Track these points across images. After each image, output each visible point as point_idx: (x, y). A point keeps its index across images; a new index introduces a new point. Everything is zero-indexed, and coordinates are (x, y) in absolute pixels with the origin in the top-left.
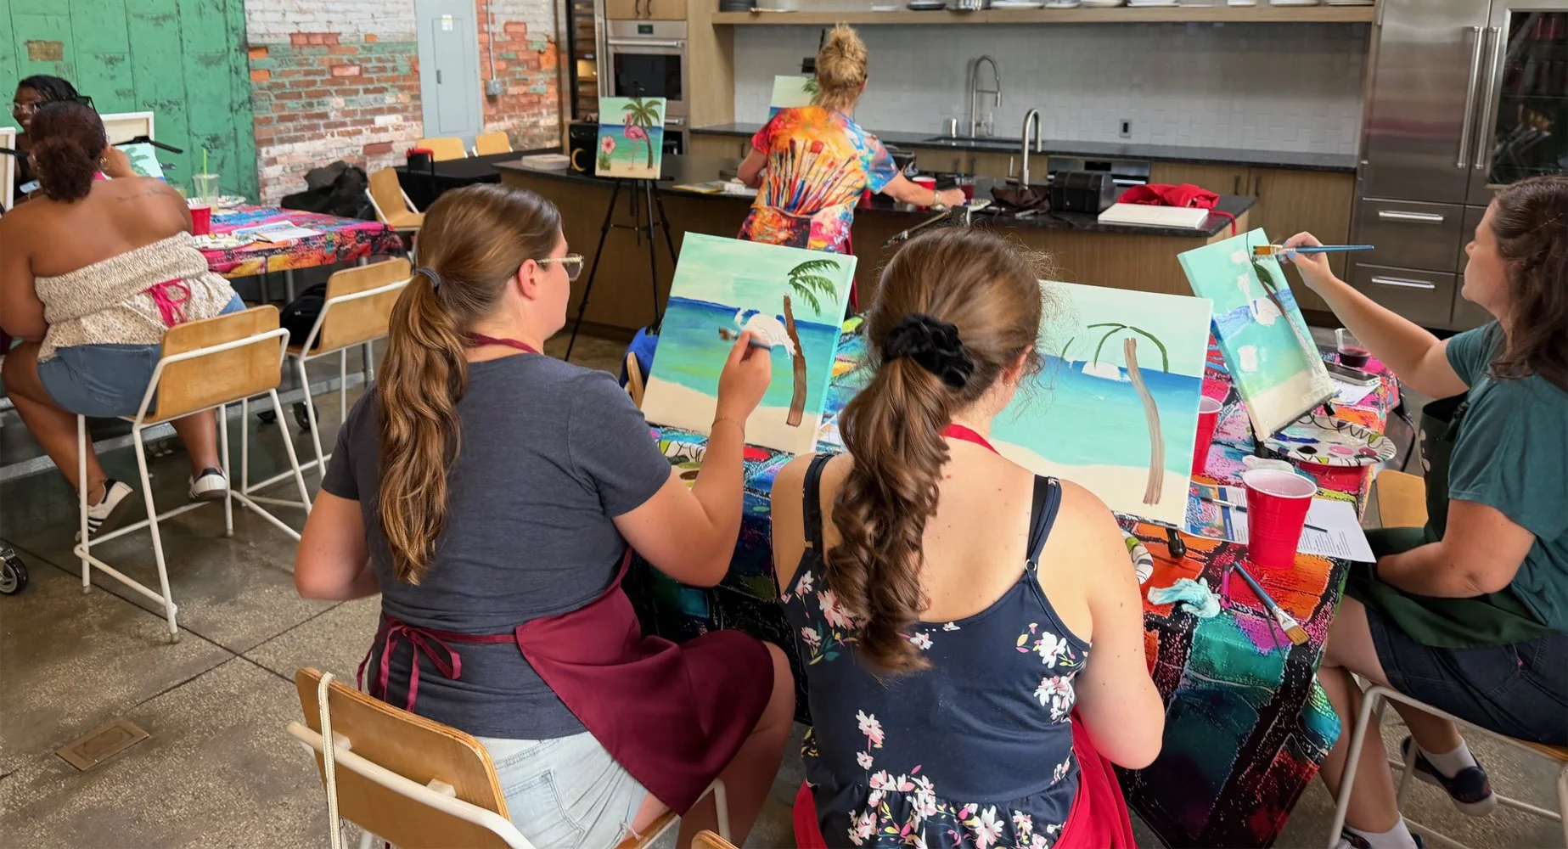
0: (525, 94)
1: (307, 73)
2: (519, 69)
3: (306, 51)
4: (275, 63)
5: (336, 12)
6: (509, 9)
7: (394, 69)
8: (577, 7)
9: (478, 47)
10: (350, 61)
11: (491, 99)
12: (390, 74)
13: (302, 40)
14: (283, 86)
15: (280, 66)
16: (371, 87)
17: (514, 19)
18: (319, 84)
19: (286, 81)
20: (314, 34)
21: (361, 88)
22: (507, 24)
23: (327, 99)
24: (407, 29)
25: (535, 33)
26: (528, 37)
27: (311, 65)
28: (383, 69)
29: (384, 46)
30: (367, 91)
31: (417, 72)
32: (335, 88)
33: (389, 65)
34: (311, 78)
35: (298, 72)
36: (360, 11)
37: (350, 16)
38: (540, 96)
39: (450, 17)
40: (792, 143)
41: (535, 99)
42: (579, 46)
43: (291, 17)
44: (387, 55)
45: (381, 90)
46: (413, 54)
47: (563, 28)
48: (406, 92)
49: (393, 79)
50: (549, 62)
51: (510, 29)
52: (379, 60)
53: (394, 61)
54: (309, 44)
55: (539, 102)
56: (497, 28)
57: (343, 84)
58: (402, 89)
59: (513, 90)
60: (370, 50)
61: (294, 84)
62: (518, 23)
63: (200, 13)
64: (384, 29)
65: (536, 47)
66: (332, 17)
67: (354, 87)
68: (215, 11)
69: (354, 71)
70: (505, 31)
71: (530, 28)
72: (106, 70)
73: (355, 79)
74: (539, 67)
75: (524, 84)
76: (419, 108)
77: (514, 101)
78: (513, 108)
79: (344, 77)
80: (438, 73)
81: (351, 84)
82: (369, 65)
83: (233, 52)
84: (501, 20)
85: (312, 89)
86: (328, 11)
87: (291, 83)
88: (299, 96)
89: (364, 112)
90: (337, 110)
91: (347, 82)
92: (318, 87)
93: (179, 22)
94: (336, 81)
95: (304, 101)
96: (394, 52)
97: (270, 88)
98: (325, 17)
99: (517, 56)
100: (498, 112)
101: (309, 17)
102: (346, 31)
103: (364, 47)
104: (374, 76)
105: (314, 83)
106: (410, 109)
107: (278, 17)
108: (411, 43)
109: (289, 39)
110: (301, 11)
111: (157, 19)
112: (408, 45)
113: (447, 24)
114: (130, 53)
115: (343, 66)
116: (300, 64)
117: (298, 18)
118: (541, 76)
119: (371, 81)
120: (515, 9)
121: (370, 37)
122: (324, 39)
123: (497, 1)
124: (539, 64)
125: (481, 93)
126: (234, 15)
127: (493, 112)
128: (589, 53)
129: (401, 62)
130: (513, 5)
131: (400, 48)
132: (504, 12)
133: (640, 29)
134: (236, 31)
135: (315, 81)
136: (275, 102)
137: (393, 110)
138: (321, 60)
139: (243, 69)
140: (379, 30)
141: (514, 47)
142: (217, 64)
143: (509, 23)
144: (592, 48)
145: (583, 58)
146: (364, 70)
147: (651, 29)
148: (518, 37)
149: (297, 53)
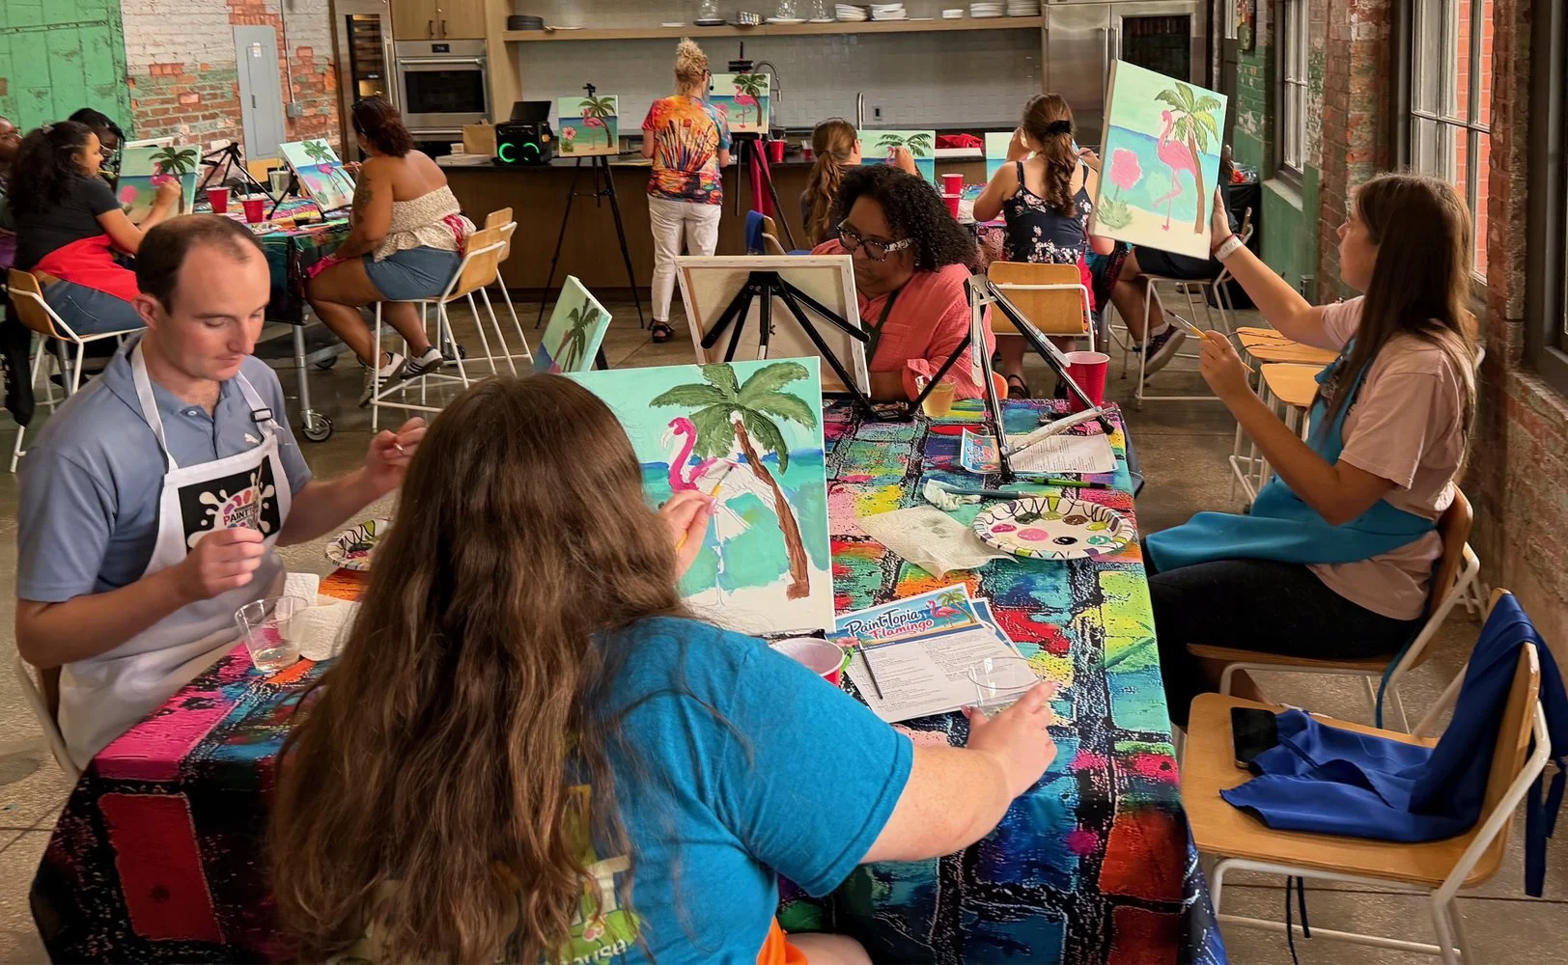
0: (315, 115)
1: (164, 102)
2: (309, 91)
3: (161, 81)
4: (140, 93)
5: (179, 44)
6: (299, 35)
7: (223, 96)
8: (356, 30)
9: (280, 72)
10: (192, 90)
11: (291, 121)
12: (220, 100)
13: (157, 70)
14: (144, 114)
15: (144, 96)
16: (207, 113)
17: (304, 44)
18: (171, 111)
19: (148, 109)
20: (166, 65)
21: (200, 114)
22: (298, 49)
23: (178, 126)
24: (231, 56)
25: (320, 57)
26: (315, 61)
27: (165, 94)
28: (214, 96)
29: (215, 74)
30: (205, 118)
31: (238, 98)
32: (182, 115)
33: (219, 92)
34: (166, 106)
35: (156, 101)
36: (196, 42)
37: (191, 48)
38: (326, 116)
39: (258, 44)
40: (671, 122)
41: (322, 120)
42: (361, 66)
43: (151, 50)
44: (215, 83)
45: (214, 116)
46: (234, 81)
47: (344, 49)
48: (232, 117)
49: (220, 106)
50: (330, 84)
51: (302, 53)
52: (212, 87)
53: (222, 88)
54: (163, 75)
55: (325, 123)
56: (291, 54)
57: (187, 111)
58: (229, 114)
59: (307, 112)
60: (204, 77)
61: (155, 112)
62: (308, 48)
63: (96, 50)
64: (216, 58)
65: (320, 70)
66: (179, 49)
67: (195, 114)
68: (105, 47)
69: (194, 98)
70: (298, 56)
71: (316, 52)
72: (34, 102)
73: (197, 106)
74: (323, 91)
75: (313, 106)
76: (241, 132)
77: (308, 123)
78: (306, 129)
79: (189, 105)
80: (253, 97)
81: (193, 111)
82: (205, 93)
83: (118, 84)
84: (295, 45)
85: (166, 116)
86: (174, 44)
87: (152, 111)
88: (158, 125)
89: (204, 137)
90: (185, 137)
91: (190, 109)
92: (172, 115)
93: (82, 58)
94: (183, 108)
95: (161, 129)
96: (222, 79)
97: (138, 117)
98: (173, 49)
99: (308, 79)
100: (297, 134)
101: (162, 48)
102: (187, 60)
103: (201, 76)
104: (208, 102)
105: (166, 111)
106: (235, 133)
107: (140, 50)
108: (231, 71)
109: (148, 70)
110: (157, 44)
111: (66, 55)
112: (232, 71)
113: (257, 53)
114: (51, 87)
115: (186, 94)
116: (157, 94)
117: (154, 50)
118: (326, 98)
119: (206, 108)
120: (304, 34)
121: (204, 66)
122: (173, 69)
123: (291, 27)
124: (324, 86)
125: (284, 116)
126: (117, 49)
127: (293, 134)
128: (371, 73)
129: (227, 89)
130: (302, 30)
131: (226, 75)
132: (296, 38)
133: (435, 48)
134: (120, 64)
135: (168, 109)
136: (143, 129)
137: (223, 135)
138: (172, 89)
139: (127, 99)
140: (210, 59)
141: (305, 71)
142: (110, 95)
143: (301, 48)
144: (373, 68)
145: (366, 79)
146: (201, 98)
147: (446, 48)
148: (308, 62)
149: (154, 83)
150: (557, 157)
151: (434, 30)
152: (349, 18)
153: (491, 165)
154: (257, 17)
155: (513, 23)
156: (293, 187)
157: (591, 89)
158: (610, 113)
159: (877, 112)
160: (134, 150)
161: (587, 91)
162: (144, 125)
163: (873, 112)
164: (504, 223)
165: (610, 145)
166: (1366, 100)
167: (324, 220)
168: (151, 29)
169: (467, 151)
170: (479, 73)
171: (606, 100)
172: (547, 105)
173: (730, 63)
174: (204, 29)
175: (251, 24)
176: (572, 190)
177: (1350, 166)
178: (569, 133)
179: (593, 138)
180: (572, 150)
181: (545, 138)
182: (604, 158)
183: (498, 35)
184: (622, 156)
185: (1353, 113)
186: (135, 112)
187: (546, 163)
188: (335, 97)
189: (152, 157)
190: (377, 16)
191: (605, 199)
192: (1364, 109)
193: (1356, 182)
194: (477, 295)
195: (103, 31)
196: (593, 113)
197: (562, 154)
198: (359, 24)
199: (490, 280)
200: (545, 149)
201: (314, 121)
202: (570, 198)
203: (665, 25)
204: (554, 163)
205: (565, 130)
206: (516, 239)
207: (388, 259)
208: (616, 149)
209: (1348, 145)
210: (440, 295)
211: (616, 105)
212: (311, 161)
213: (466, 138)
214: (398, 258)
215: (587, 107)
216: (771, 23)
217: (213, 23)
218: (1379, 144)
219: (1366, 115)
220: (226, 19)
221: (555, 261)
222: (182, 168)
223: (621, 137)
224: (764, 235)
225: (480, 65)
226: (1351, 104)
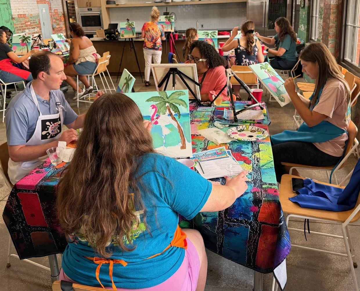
0: (59, 27)
1: (22, 24)
2: (57, 21)
3: (21, 19)
4: (16, 22)
6: (54, 6)
7: (36, 23)
8: (68, 5)
9: (50, 16)
10: (29, 21)
11: (53, 29)
12: (35, 24)
13: (20, 16)
15: (17, 23)
16: (32, 27)
17: (56, 9)
18: (24, 26)
19: (18, 26)
20: (22, 14)
21: (31, 27)
23: (25, 30)
24: (38, 12)
25: (59, 12)
26: (58, 13)
27: (22, 22)
29: (34, 17)
30: (32, 28)
31: (40, 23)
32: (26, 28)
33: (35, 21)
35: (20, 24)
36: (29, 9)
37: (27, 10)
38: (62, 28)
39: (44, 9)
40: (149, 29)
42: (70, 15)
43: (18, 11)
44: (34, 19)
45: (34, 28)
46: (39, 19)
47: (66, 10)
48: (39, 28)
50: (63, 20)
51: (55, 11)
52: (33, 20)
53: (36, 20)
55: (62, 30)
56: (53, 11)
57: (28, 27)
58: (38, 27)
59: (57, 27)
60: (31, 18)
61: (20, 27)
62: (56, 10)
63: (4, 11)
64: (34, 13)
65: (60, 16)
66: (25, 10)
67: (30, 27)
68: (7, 10)
69: (29, 23)
70: (54, 12)
71: (59, 11)
73: (30, 25)
74: (61, 21)
75: (59, 25)
76: (41, 32)
77: (57, 29)
78: (57, 31)
79: (28, 25)
80: (44, 23)
81: (29, 26)
82: (32, 22)
83: (10, 20)
85: (23, 28)
86: (23, 9)
87: (19, 26)
88: (21, 30)
89: (32, 33)
90: (28, 33)
91: (28, 26)
92: (24, 27)
93: (1, 13)
94: (26, 26)
95: (21, 31)
96: (36, 18)
97: (16, 28)
98: (23, 10)
99: (57, 18)
100: (55, 32)
101: (20, 10)
102: (27, 13)
103: (30, 17)
104: (33, 24)
105: (22, 27)
107: (15, 11)
109: (18, 16)
110: (19, 9)
112: (38, 16)
113: (44, 11)
115: (27, 22)
116: (20, 22)
117: (19, 11)
118: (62, 23)
119: (32, 26)
121: (31, 15)
122: (23, 16)
123: (52, 4)
124: (61, 20)
125: (51, 28)
126: (10, 11)
127: (54, 32)
128: (73, 16)
129: (37, 21)
130: (55, 5)
131: (36, 17)
132: (54, 7)
133: (88, 10)
134: (10, 14)
135: (23, 26)
136: (17, 31)
137: (37, 33)
138: (24, 21)
139: (13, 23)
140: (32, 13)
141: (56, 16)
142: (8, 22)
143: (54, 10)
144: (73, 15)
145: (71, 18)
146: (31, 23)
147: (91, 9)
148: (57, 13)
149: (19, 19)
150: (120, 38)
151: (88, 4)
152: (66, 2)
153: (104, 40)
154: (44, 2)
155: (108, 3)
156: (55, 46)
157: (128, 20)
158: (133, 27)
159: (202, 26)
160: (15, 37)
161: (127, 21)
162: (17, 30)
163: (201, 26)
164: (107, 55)
165: (133, 35)
166: (334, 21)
167: (63, 54)
168: (18, 5)
169: (97, 37)
170: (100, 16)
171: (132, 23)
172: (117, 25)
173: (164, 13)
174: (30, 5)
175: (42, 3)
176: (124, 47)
177: (329, 39)
178: (123, 32)
179: (129, 33)
180: (124, 36)
181: (117, 33)
182: (132, 38)
183: (104, 6)
184: (136, 38)
185: (331, 24)
186: (15, 27)
187: (117, 40)
188: (64, 23)
189: (20, 38)
190: (74, 1)
191: (132, 50)
192: (334, 23)
193: (331, 43)
194: (101, 74)
195: (6, 6)
196: (129, 27)
197: (121, 37)
198: (69, 3)
199: (105, 70)
200: (117, 36)
201: (59, 29)
202: (124, 49)
203: (147, 3)
204: (119, 40)
205: (122, 31)
206: (111, 60)
207: (79, 64)
208: (135, 36)
209: (329, 33)
210: (92, 74)
211: (134, 24)
212: (59, 39)
213: (97, 33)
214: (81, 64)
215: (127, 25)
216: (174, 2)
217: (33, 3)
218: (337, 33)
219: (334, 25)
220: (36, 2)
221: (120, 65)
222: (27, 41)
223: (136, 33)
224: (173, 59)
225: (100, 14)
226: (330, 22)
